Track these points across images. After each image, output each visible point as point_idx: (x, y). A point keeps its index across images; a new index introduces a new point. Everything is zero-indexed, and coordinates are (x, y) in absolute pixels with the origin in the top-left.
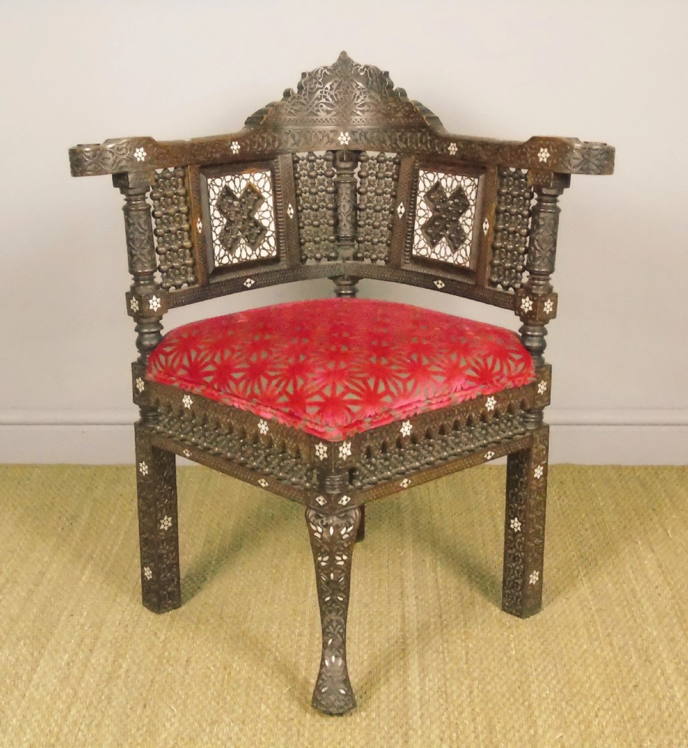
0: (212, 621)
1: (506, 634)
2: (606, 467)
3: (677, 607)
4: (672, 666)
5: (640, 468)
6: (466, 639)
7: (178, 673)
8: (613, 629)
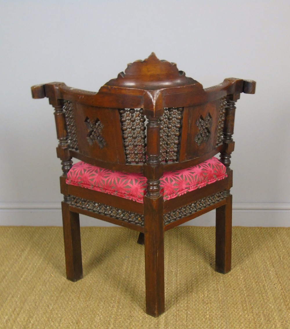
0: (75, 300)
1: (205, 307)
2: (255, 228)
3: (283, 294)
4: (280, 323)
5: (270, 228)
6: (187, 309)
7: (56, 326)
8: (254, 305)
